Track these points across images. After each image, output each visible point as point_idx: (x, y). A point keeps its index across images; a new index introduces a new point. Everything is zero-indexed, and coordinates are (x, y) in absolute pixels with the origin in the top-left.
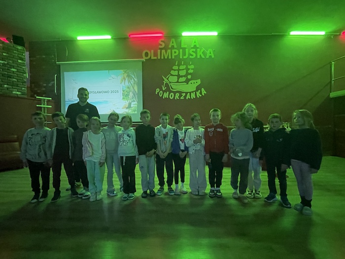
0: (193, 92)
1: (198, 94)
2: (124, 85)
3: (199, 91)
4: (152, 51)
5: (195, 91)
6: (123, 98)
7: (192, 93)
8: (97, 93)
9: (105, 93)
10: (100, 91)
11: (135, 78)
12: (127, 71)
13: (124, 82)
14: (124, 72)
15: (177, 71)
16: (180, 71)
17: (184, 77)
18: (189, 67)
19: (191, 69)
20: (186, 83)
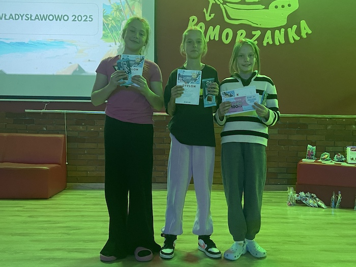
0: (279, 28)
1: (292, 33)
2: (107, 3)
3: (295, 27)
5: (286, 27)
6: (105, 36)
7: (277, 32)
8: (36, 18)
9: (57, 20)
10: (44, 15)
20: (264, 7)
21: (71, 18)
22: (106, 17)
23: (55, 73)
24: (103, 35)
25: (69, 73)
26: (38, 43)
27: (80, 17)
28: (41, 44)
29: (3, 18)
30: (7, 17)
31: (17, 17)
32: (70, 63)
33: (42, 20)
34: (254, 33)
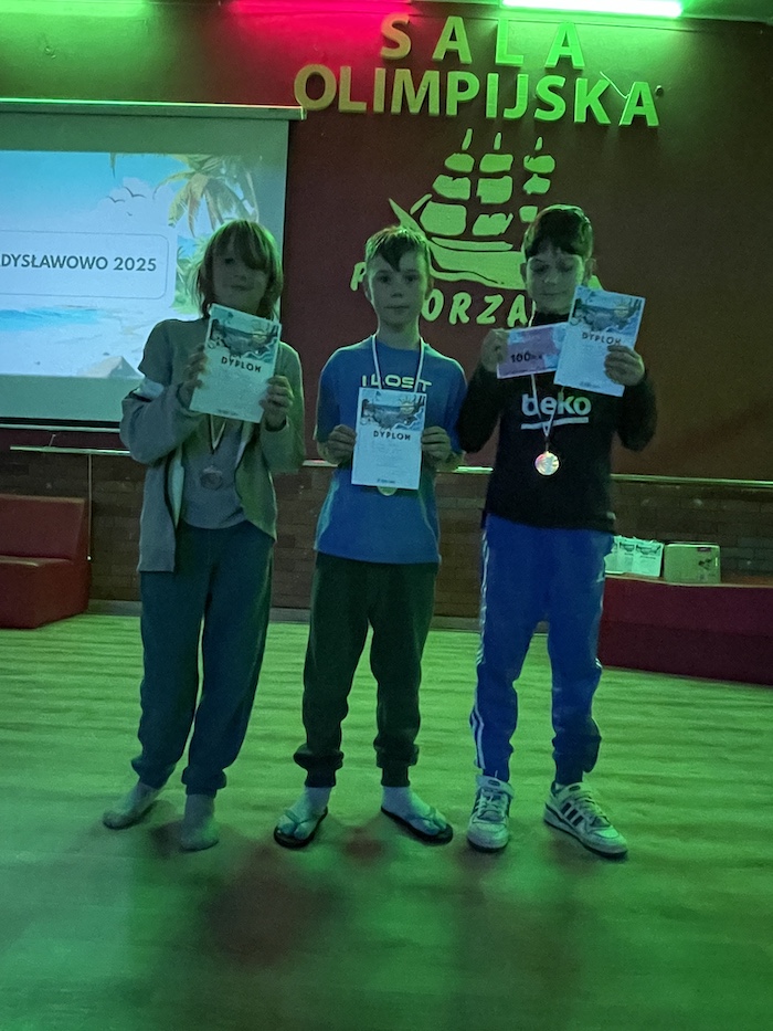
2: (189, 236)
4: (346, 72)
8: (42, 263)
9: (83, 267)
10: (58, 257)
11: (246, 203)
12: (206, 160)
13: (190, 219)
14: (191, 166)
15: (466, 181)
16: (481, 181)
17: (502, 215)
18: (530, 164)
19: (541, 175)
20: (511, 246)
21: (113, 264)
22: (181, 262)
23: (74, 375)
24: (177, 300)
25: (103, 374)
26: (45, 313)
27: (130, 262)
28: (51, 314)
31: (6, 260)
32: (106, 354)
33: (54, 266)
34: (488, 299)
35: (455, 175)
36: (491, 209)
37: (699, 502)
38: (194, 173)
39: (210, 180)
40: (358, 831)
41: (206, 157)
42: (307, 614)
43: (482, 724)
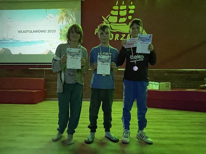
2: (62, 25)
8: (33, 32)
9: (41, 32)
10: (36, 30)
11: (73, 18)
12: (65, 10)
13: (62, 22)
14: (62, 11)
15: (117, 11)
16: (120, 11)
17: (125, 18)
18: (130, 7)
19: (132, 10)
20: (127, 24)
21: (47, 31)
22: (61, 30)
23: (41, 54)
24: (60, 38)
25: (46, 53)
29: (21, 32)
30: (22, 32)
31: (26, 31)
32: (47, 49)
33: (36, 32)
35: (115, 10)
36: (123, 17)
37: (166, 74)
38: (62, 13)
39: (66, 14)
40: (101, 140)
41: (65, 9)
42: (90, 99)
43: (124, 119)
